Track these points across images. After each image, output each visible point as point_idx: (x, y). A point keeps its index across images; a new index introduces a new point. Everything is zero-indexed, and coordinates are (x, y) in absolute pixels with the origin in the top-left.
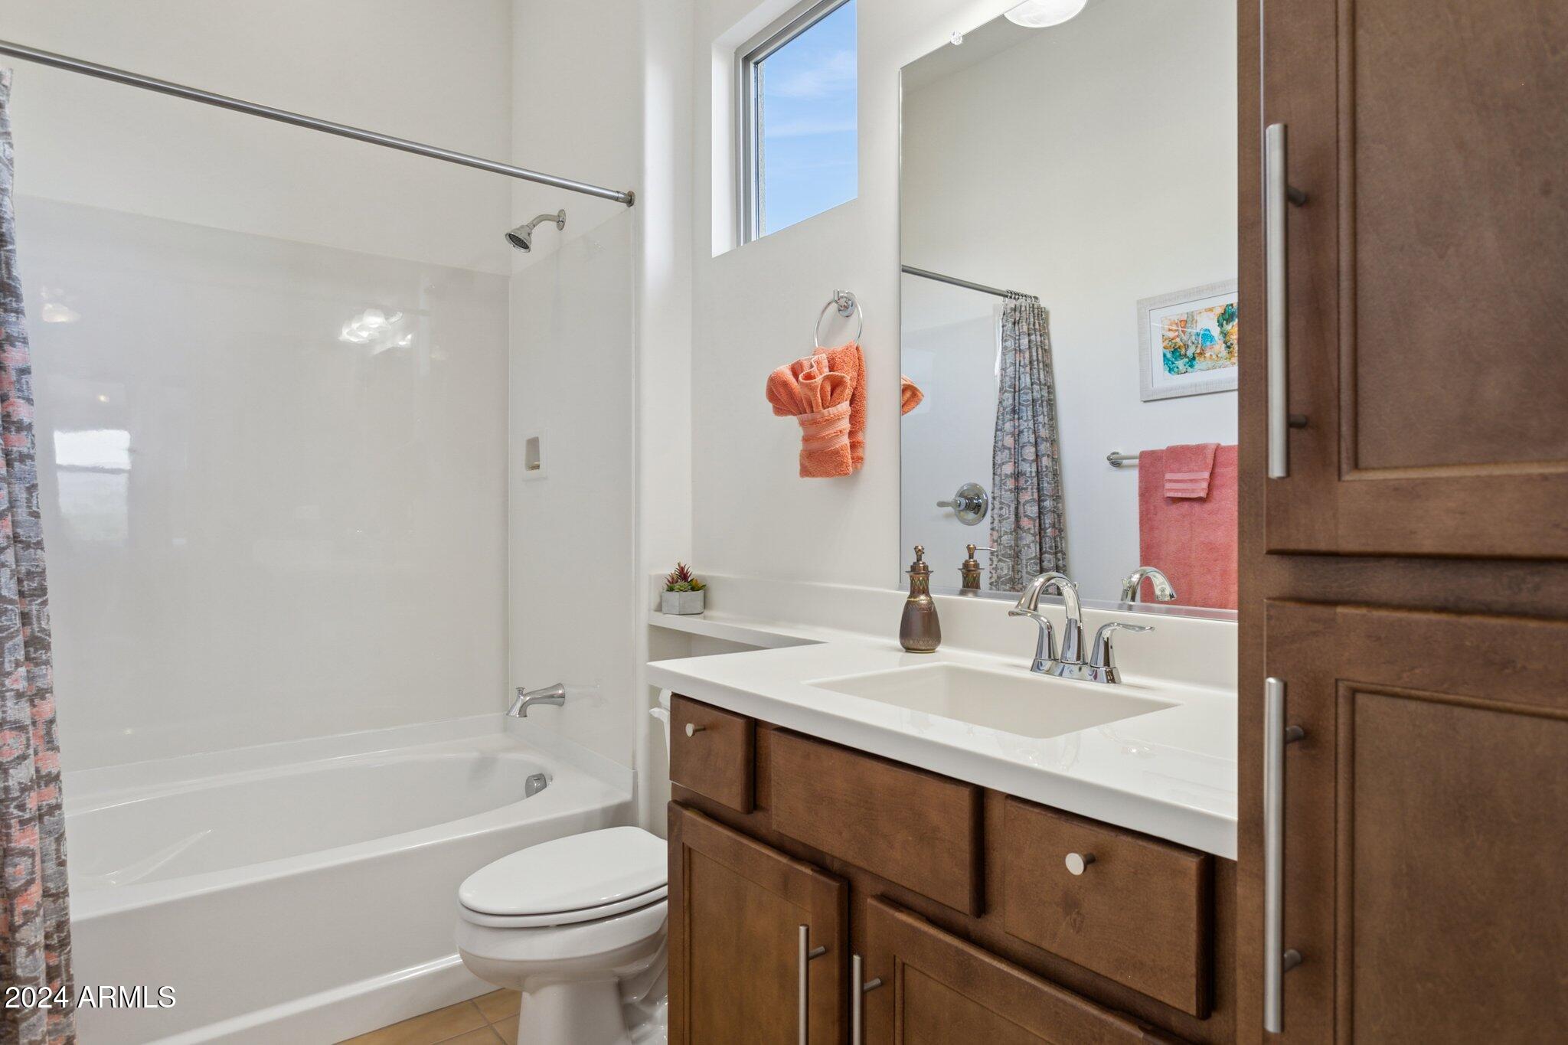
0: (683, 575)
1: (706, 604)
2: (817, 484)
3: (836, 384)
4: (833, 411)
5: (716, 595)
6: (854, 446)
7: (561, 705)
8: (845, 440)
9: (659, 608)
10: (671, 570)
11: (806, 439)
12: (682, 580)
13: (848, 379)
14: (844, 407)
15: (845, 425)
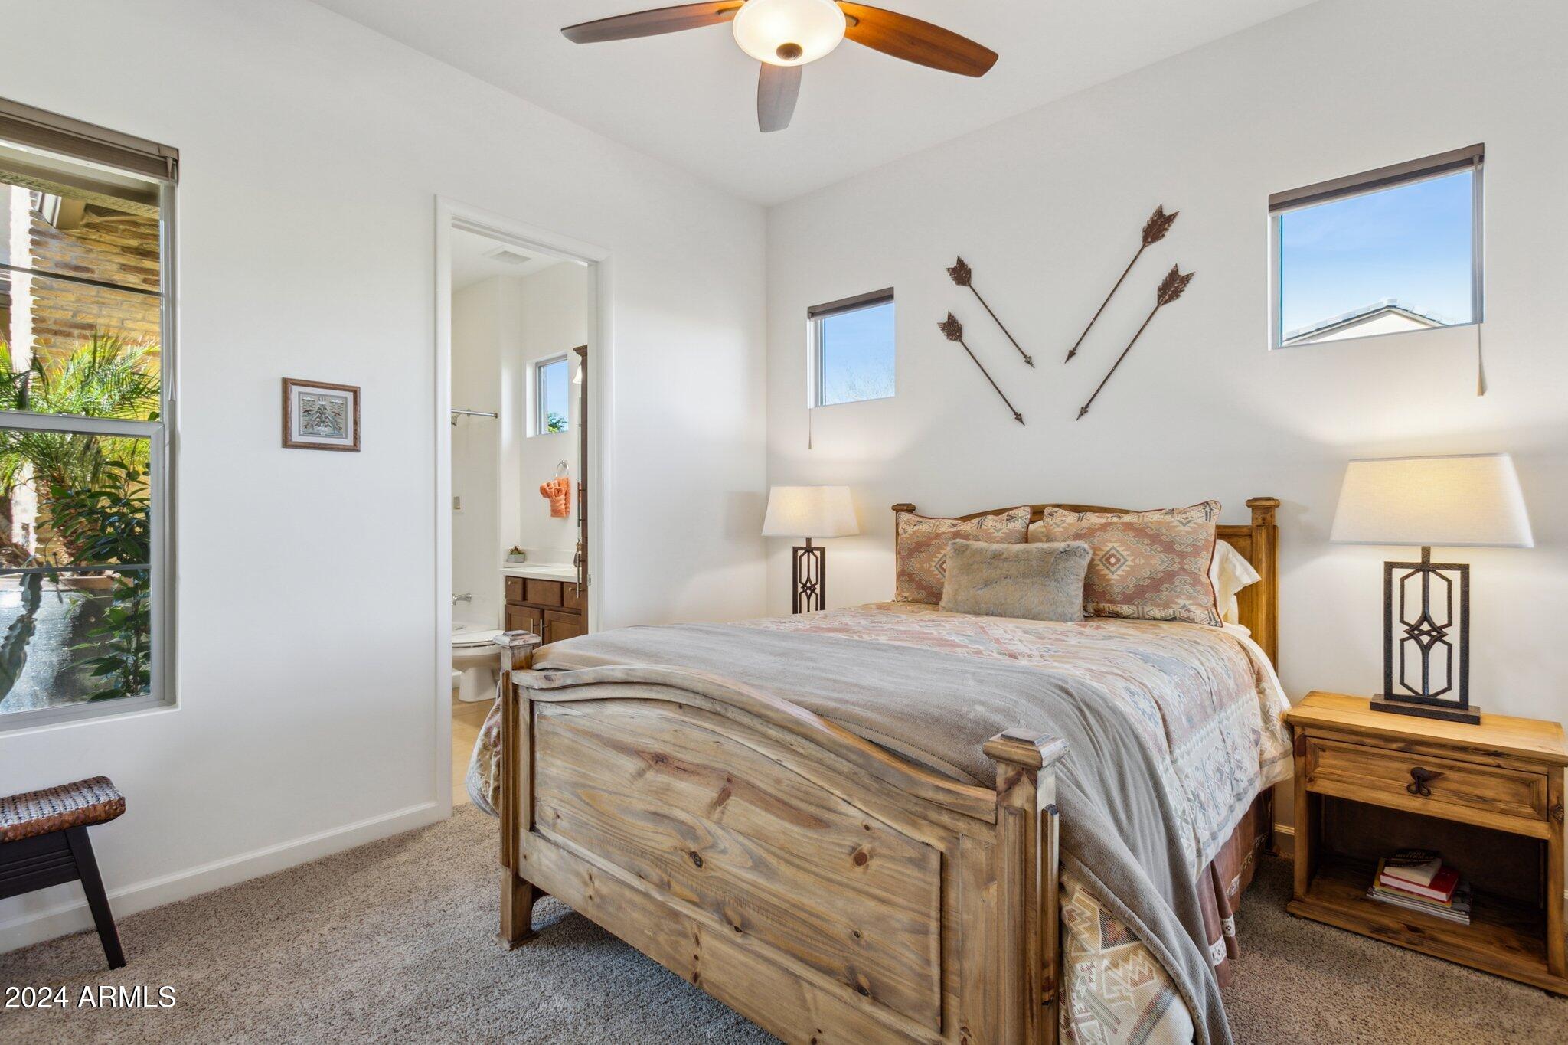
0: (516, 549)
1: (524, 559)
2: (556, 519)
3: (559, 491)
4: (558, 498)
5: (528, 556)
6: (566, 508)
7: (470, 601)
8: (563, 506)
9: (507, 561)
10: (513, 547)
11: (552, 506)
12: (516, 551)
13: (563, 489)
14: (563, 496)
15: (563, 502)
